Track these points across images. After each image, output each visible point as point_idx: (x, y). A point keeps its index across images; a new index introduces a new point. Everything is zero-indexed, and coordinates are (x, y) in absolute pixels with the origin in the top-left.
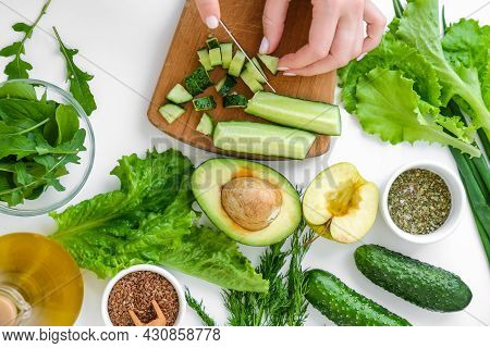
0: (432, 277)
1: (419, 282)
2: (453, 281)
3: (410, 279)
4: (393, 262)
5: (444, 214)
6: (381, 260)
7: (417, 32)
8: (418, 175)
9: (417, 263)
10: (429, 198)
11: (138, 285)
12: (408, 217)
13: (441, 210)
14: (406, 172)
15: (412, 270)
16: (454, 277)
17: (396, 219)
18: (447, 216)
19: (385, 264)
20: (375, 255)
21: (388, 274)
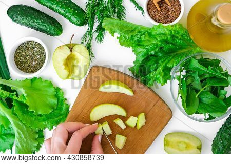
0: (25, 21)
1: (32, 19)
2: (15, 19)
3: (36, 20)
4: (44, 28)
5: (18, 51)
6: (50, 29)
7: (27, 143)
8: (30, 70)
9: (32, 27)
10: (25, 58)
11: (167, 17)
12: (36, 49)
13: (19, 53)
14: (36, 71)
15: (35, 24)
16: (15, 21)
17: (42, 48)
18: (17, 50)
19: (48, 27)
20: (53, 31)
21: (46, 22)
